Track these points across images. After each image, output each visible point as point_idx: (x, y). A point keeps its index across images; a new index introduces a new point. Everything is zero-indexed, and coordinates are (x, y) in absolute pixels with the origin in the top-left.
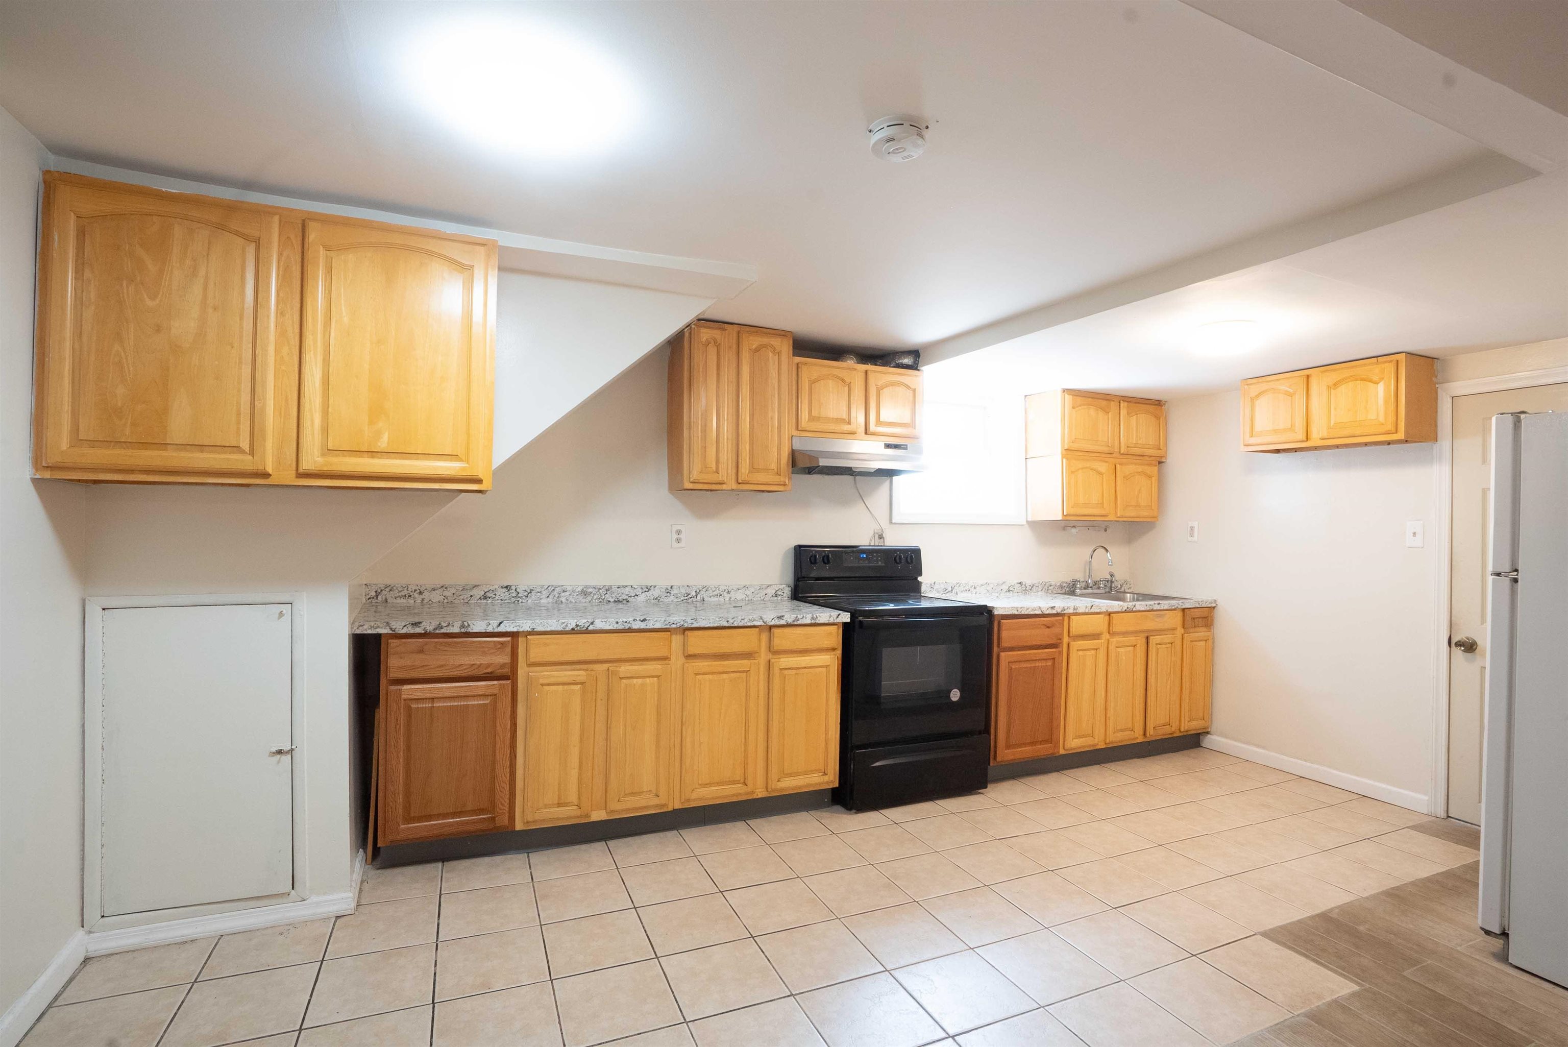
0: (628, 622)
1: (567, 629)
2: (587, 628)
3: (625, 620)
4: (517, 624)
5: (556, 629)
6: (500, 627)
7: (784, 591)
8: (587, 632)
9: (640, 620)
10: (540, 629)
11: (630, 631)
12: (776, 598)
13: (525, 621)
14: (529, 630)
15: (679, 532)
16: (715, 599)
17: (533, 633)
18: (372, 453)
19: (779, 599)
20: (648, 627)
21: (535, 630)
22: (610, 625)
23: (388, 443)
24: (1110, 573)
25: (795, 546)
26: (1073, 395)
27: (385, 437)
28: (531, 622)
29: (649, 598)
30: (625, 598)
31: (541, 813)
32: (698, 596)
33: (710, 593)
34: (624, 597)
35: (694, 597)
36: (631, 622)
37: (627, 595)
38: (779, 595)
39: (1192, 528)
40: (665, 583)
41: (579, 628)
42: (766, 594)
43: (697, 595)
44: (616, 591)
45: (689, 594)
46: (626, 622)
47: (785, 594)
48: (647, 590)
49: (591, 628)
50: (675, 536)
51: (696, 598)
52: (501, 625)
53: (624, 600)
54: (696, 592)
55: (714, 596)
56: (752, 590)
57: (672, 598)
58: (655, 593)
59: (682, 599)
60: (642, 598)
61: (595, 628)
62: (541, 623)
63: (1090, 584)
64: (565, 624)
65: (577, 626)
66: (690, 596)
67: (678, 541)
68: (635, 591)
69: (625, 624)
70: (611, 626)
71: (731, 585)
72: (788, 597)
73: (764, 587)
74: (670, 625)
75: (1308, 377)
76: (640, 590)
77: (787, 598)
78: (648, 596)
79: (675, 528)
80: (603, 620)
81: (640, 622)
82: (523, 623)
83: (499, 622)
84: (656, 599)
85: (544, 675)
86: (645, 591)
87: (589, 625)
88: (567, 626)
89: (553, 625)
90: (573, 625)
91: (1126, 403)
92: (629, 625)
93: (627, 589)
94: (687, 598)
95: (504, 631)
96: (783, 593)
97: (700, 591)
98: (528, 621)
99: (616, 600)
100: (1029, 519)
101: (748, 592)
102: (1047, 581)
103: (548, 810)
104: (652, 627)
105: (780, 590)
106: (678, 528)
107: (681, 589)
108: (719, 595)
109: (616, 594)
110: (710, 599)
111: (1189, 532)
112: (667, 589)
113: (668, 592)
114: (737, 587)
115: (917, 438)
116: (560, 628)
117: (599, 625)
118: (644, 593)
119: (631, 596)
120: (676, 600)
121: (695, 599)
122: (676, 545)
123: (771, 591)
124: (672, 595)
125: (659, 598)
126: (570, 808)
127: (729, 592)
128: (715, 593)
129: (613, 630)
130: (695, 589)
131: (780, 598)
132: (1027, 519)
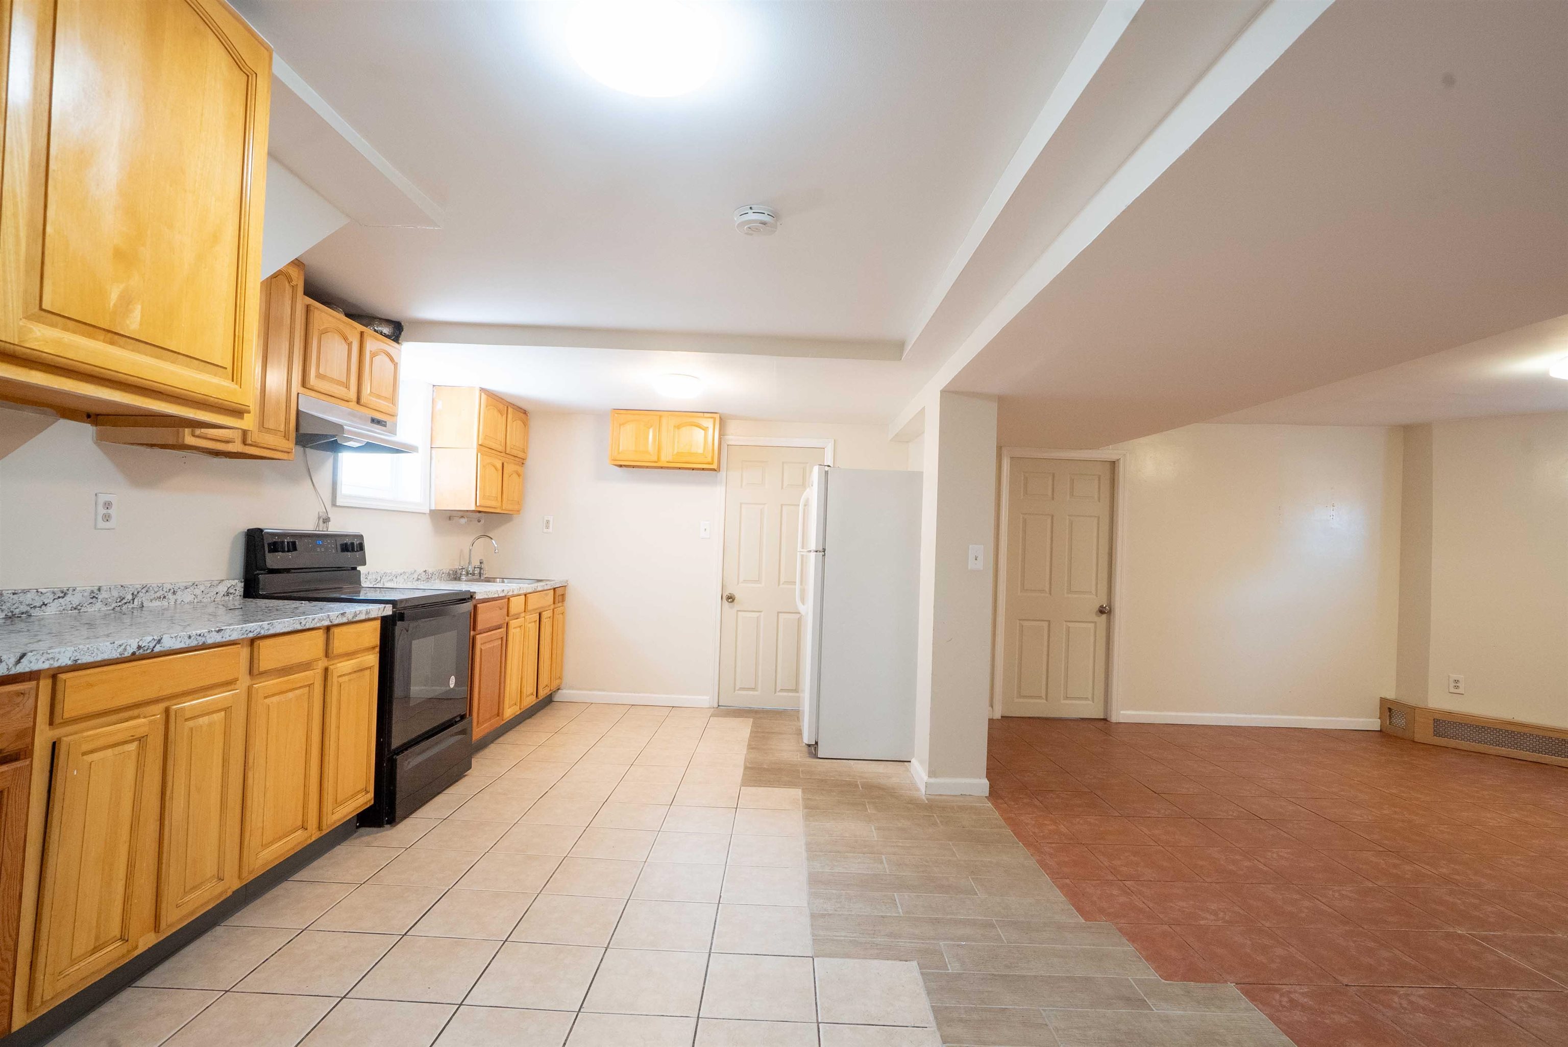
0: (202, 635)
1: (126, 654)
2: (153, 650)
3: (199, 632)
4: (51, 656)
5: (111, 657)
6: (20, 664)
7: (236, 588)
8: (153, 655)
9: (215, 631)
10: (86, 659)
11: (204, 647)
12: (227, 598)
13: (63, 650)
14: (70, 663)
15: (108, 505)
16: (157, 603)
17: (76, 667)
18: (113, 335)
19: (231, 598)
20: (224, 640)
21: (79, 662)
22: (181, 642)
23: (141, 324)
24: (480, 560)
25: (248, 530)
26: (487, 395)
27: (137, 314)
28: (73, 649)
29: (64, 607)
30: (24, 611)
31: (67, 977)
32: (136, 600)
33: (152, 595)
34: (24, 608)
35: (130, 602)
36: (205, 635)
37: (28, 605)
38: (231, 593)
39: (548, 522)
40: (85, 584)
41: (141, 651)
42: (217, 593)
43: (133, 600)
44: (10, 601)
45: (124, 598)
46: (200, 635)
47: (237, 591)
48: (62, 595)
49: (158, 649)
50: (102, 511)
51: (133, 603)
52: (22, 661)
53: (23, 613)
54: (133, 594)
55: (155, 599)
56: (202, 588)
57: (99, 605)
58: (74, 599)
59: (114, 605)
60: (51, 610)
61: (162, 649)
62: (88, 649)
63: (470, 571)
64: (123, 647)
65: (139, 647)
66: (124, 601)
67: (107, 518)
68: (43, 597)
69: (199, 638)
70: (183, 642)
71: (178, 583)
72: (240, 596)
73: (215, 583)
74: (247, 634)
75: (660, 417)
76: (52, 597)
77: (238, 597)
78: (63, 604)
79: (102, 499)
80: (172, 636)
81: (216, 633)
82: (59, 653)
83: (18, 655)
84: (75, 609)
85: (88, 737)
86: (59, 597)
87: (155, 645)
88: (125, 649)
89: (106, 650)
90: (134, 648)
91: (512, 409)
92: (203, 639)
93: (29, 595)
94: (120, 604)
95: (27, 670)
96: (236, 590)
97: (138, 593)
98: (68, 649)
99: (10, 614)
100: (433, 508)
101: (198, 592)
102: (440, 568)
103: (78, 967)
104: (228, 639)
105: (232, 587)
106: (108, 498)
107: (112, 592)
108: (162, 597)
109: (8, 605)
110: (151, 604)
111: (544, 525)
112: (92, 592)
113: (94, 597)
114: (185, 584)
115: (393, 416)
116: (115, 655)
117: (169, 643)
118: (56, 600)
119: (35, 607)
120: (104, 608)
121: (131, 606)
122: (101, 524)
123: (222, 589)
124: (99, 600)
125: (79, 607)
126: (112, 947)
127: (174, 593)
128: (158, 595)
129: (186, 648)
130: (132, 590)
131: (232, 596)
132: (430, 507)
